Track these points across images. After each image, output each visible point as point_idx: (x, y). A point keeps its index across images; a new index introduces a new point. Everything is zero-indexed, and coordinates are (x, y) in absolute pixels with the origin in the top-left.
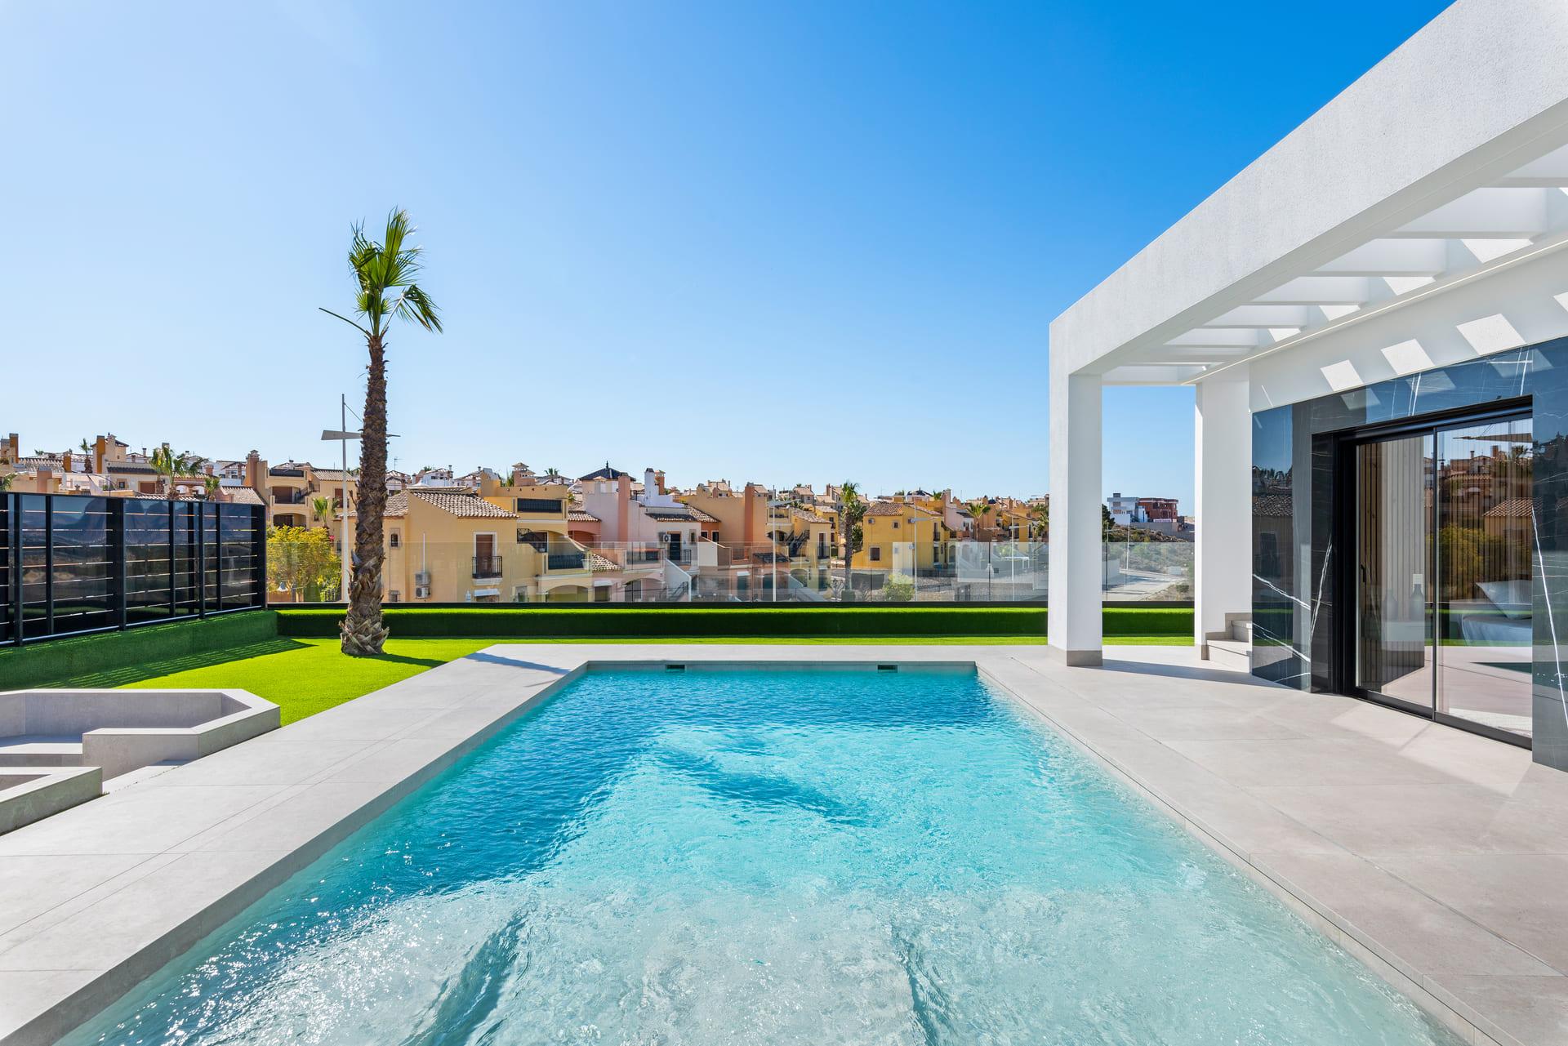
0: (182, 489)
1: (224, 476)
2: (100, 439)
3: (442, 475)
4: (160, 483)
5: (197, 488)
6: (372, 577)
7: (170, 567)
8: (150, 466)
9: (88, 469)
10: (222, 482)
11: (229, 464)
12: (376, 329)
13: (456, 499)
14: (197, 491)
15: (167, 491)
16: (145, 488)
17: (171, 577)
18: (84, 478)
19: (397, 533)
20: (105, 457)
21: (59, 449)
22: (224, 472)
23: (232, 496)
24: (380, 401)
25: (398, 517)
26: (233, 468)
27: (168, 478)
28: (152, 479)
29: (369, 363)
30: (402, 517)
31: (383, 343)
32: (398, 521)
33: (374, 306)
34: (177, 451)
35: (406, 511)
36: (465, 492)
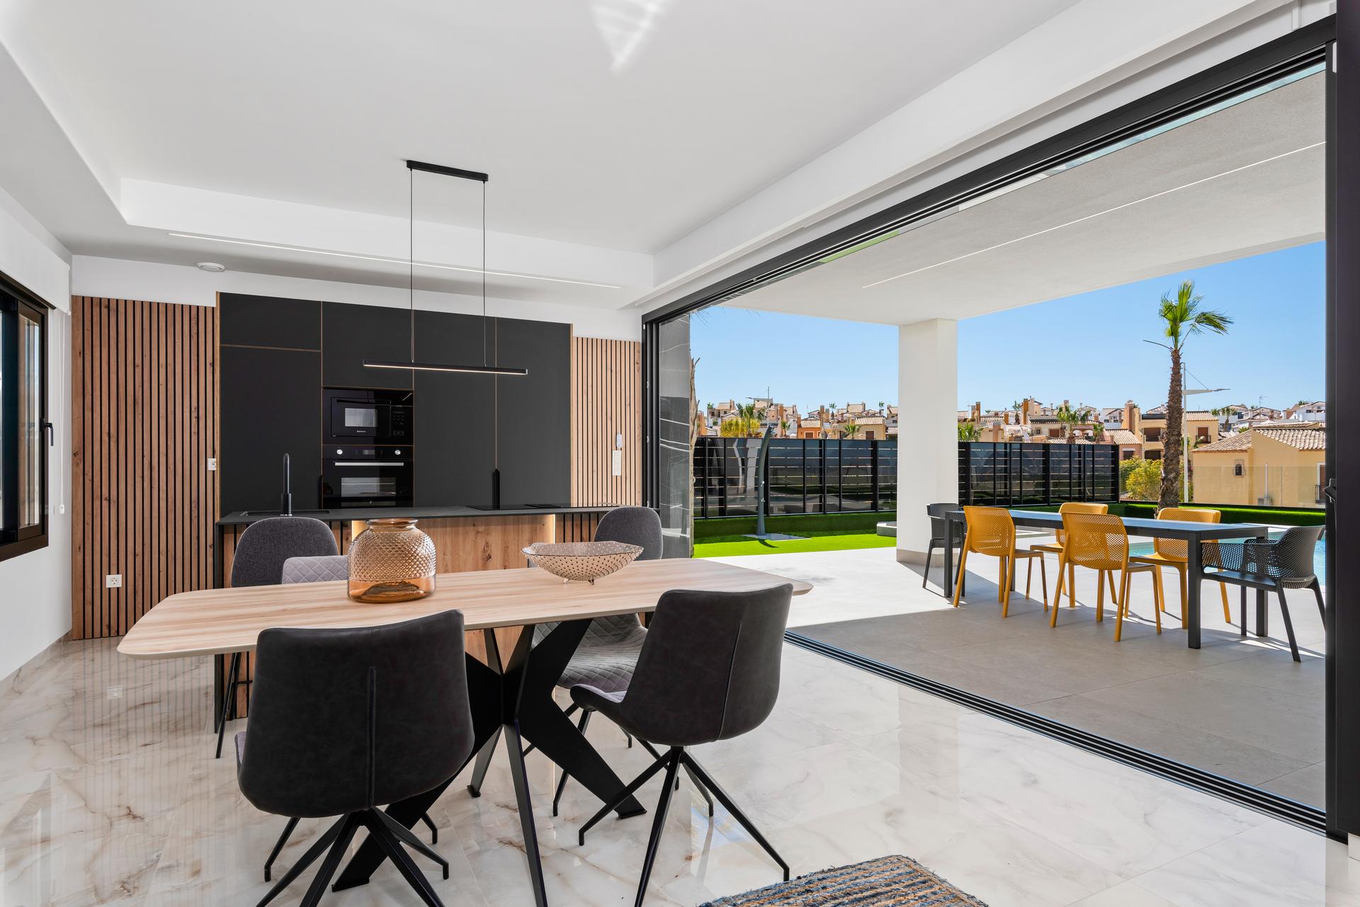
0: (1077, 433)
1: (1107, 421)
2: (1026, 401)
3: (1319, 408)
4: (1063, 429)
5: (1088, 431)
6: (1172, 484)
7: (1070, 485)
8: (1056, 418)
9: (1018, 421)
10: (1106, 425)
11: (1112, 410)
12: (1176, 345)
13: (1300, 434)
14: (1087, 434)
15: (1067, 435)
16: (1054, 434)
17: (1070, 490)
18: (1017, 427)
19: (1241, 463)
20: (1028, 413)
21: (1000, 409)
22: (1108, 418)
23: (1112, 437)
24: (1178, 385)
25: (1242, 451)
26: (1115, 416)
27: (1067, 425)
28: (1056, 426)
29: (1172, 365)
30: (1245, 451)
31: (1180, 353)
32: (1242, 453)
33: (1174, 333)
34: (1075, 407)
35: (1250, 445)
36: (1312, 428)
